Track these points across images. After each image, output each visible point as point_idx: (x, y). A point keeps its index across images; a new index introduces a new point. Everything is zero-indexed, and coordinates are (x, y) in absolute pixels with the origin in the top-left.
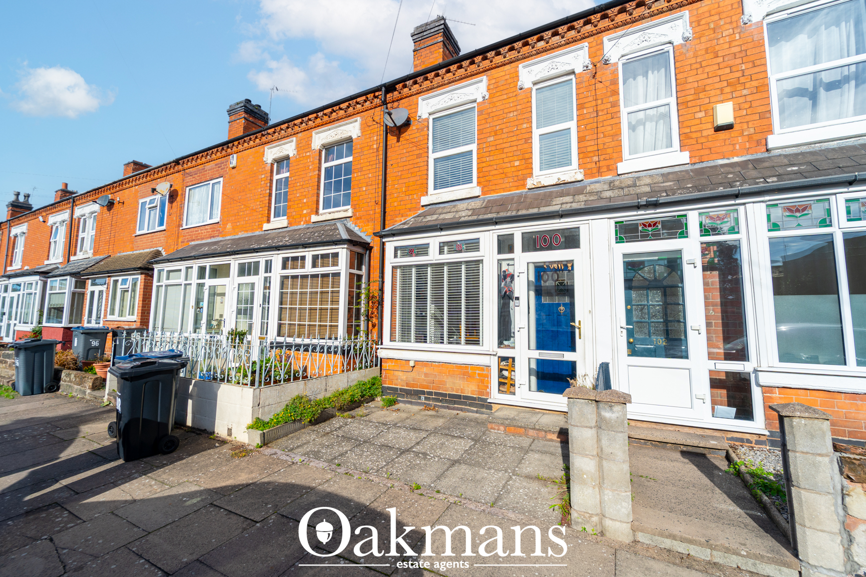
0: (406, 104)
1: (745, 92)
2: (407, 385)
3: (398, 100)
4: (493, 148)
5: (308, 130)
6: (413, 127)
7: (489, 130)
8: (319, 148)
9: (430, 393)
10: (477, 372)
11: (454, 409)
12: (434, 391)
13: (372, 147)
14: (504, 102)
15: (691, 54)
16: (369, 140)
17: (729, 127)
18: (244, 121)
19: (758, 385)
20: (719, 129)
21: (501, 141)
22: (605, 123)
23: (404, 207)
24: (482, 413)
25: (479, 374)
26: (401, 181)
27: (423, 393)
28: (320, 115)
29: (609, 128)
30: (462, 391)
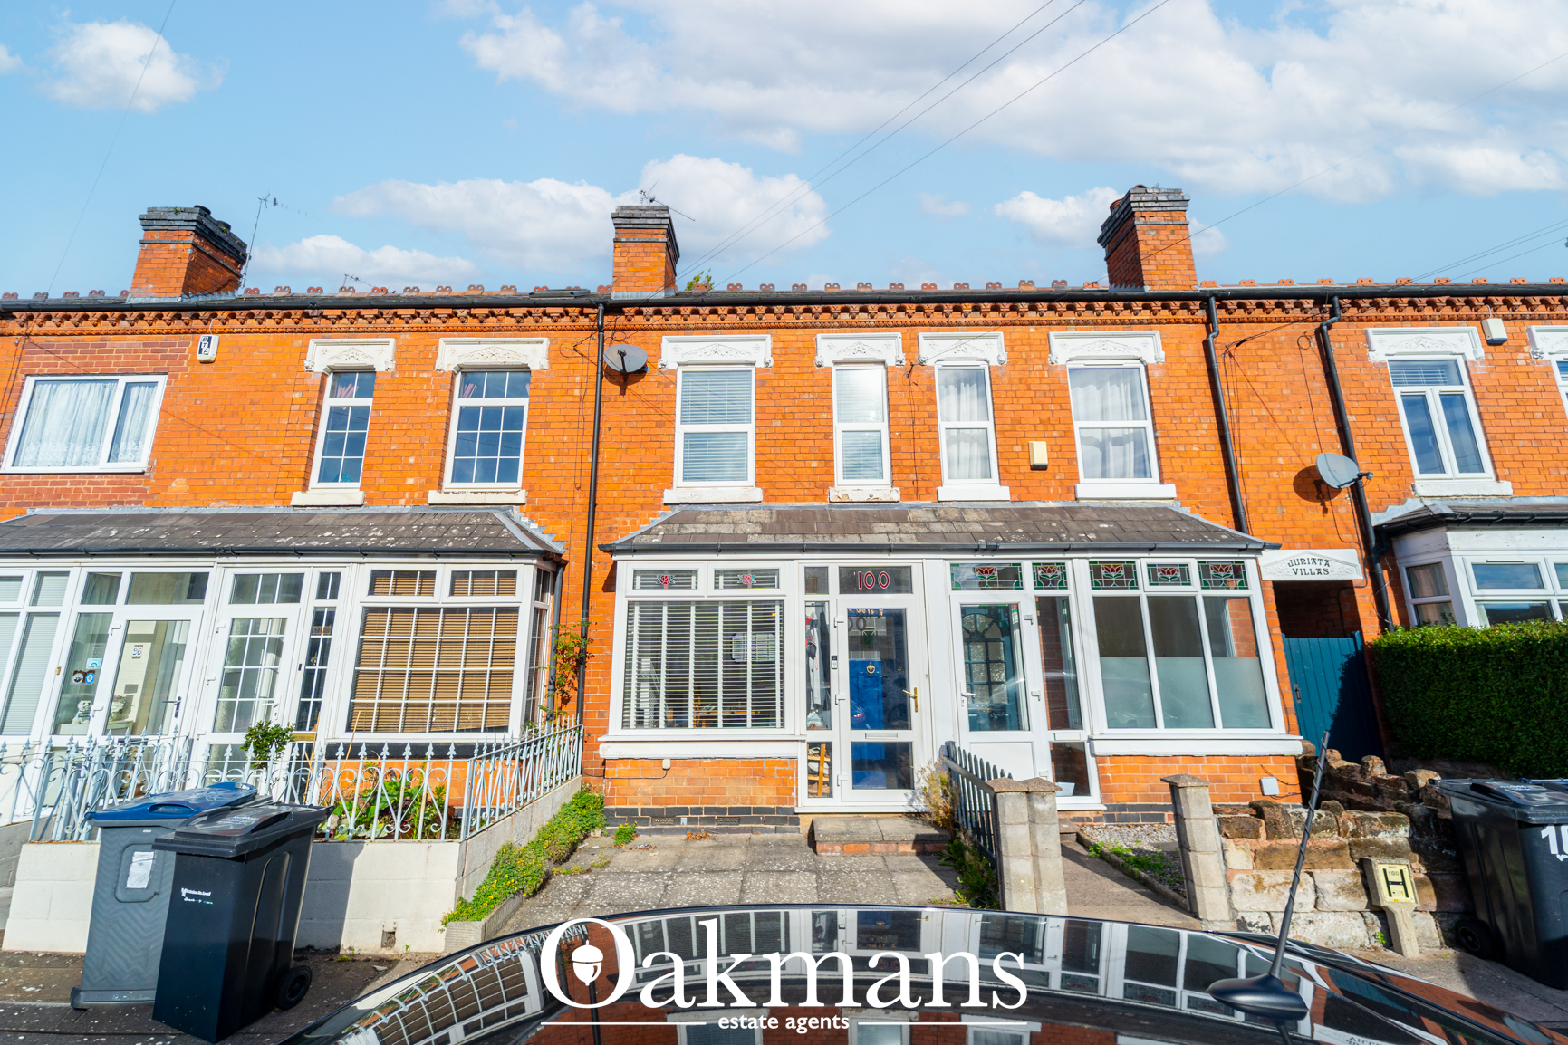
0: (638, 340)
1: (1055, 434)
2: (656, 801)
3: (623, 330)
4: (781, 437)
5: (426, 331)
6: (650, 378)
7: (774, 410)
8: (452, 369)
9: (698, 811)
10: (776, 768)
11: (739, 831)
12: (704, 806)
13: (570, 392)
14: (796, 376)
15: (1006, 379)
16: (564, 380)
17: (1043, 468)
18: (190, 251)
19: (1093, 755)
20: (1035, 468)
21: (792, 430)
22: (923, 435)
23: (631, 501)
24: (784, 831)
25: (778, 771)
26: (625, 459)
27: (685, 811)
28: (459, 314)
29: (927, 442)
30: (752, 800)
